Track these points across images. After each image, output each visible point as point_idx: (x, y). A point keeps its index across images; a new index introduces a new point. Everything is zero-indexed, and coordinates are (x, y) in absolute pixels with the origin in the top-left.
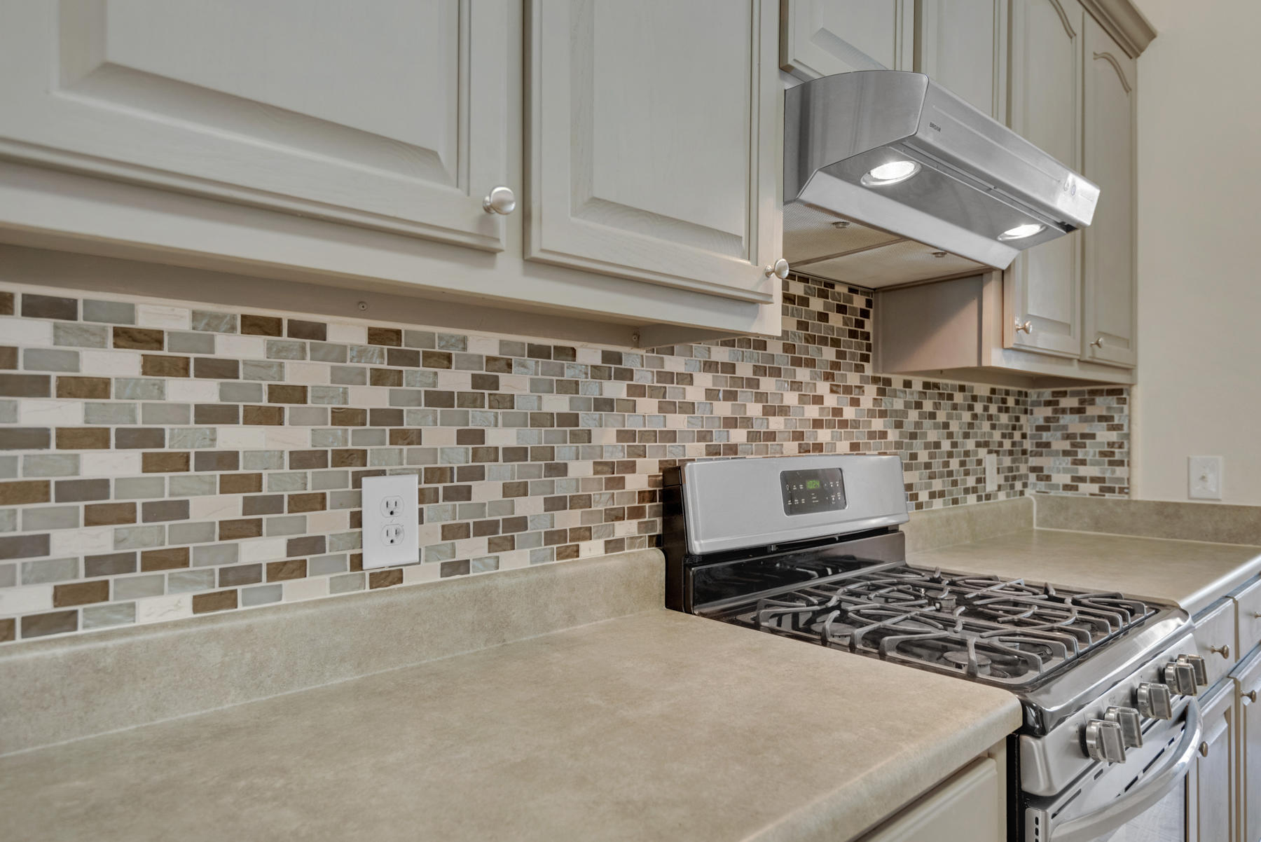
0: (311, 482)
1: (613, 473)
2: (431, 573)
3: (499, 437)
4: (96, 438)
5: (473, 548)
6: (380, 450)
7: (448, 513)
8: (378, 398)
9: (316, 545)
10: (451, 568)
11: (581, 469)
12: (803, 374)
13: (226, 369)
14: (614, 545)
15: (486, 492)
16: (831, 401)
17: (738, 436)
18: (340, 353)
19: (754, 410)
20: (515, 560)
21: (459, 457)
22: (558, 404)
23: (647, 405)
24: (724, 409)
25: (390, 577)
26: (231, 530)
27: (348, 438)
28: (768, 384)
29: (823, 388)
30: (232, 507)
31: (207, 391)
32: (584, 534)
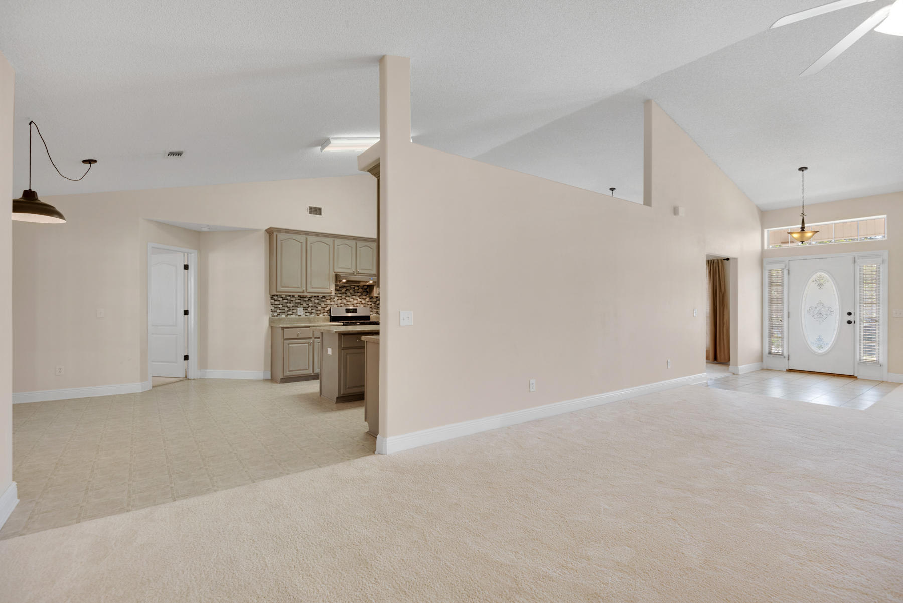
0: (294, 308)
1: (323, 308)
2: (304, 316)
3: (310, 304)
4: (279, 304)
5: (308, 314)
6: (299, 305)
7: (306, 311)
8: (299, 301)
9: (294, 312)
10: (306, 315)
11: (319, 308)
12: (353, 297)
13: (288, 299)
14: (323, 315)
15: (309, 309)
16: (359, 300)
17: (342, 304)
18: (296, 298)
19: (345, 301)
20: (312, 315)
21: (307, 306)
22: (317, 301)
23: (328, 301)
24: (340, 301)
25: (300, 315)
26: (288, 311)
27: (297, 304)
28: (347, 298)
29: (358, 299)
30: (288, 309)
31: (286, 301)
32: (320, 314)
